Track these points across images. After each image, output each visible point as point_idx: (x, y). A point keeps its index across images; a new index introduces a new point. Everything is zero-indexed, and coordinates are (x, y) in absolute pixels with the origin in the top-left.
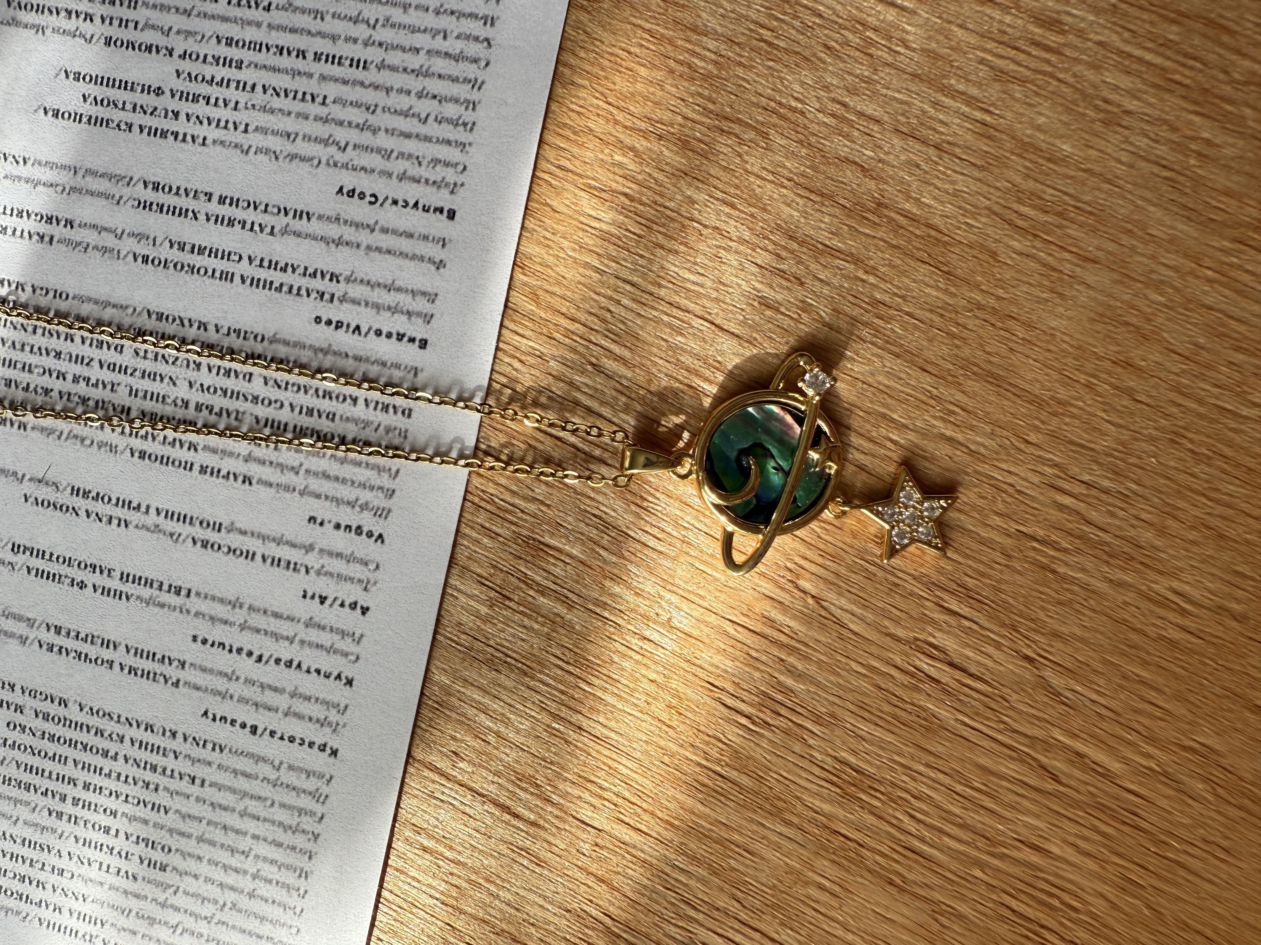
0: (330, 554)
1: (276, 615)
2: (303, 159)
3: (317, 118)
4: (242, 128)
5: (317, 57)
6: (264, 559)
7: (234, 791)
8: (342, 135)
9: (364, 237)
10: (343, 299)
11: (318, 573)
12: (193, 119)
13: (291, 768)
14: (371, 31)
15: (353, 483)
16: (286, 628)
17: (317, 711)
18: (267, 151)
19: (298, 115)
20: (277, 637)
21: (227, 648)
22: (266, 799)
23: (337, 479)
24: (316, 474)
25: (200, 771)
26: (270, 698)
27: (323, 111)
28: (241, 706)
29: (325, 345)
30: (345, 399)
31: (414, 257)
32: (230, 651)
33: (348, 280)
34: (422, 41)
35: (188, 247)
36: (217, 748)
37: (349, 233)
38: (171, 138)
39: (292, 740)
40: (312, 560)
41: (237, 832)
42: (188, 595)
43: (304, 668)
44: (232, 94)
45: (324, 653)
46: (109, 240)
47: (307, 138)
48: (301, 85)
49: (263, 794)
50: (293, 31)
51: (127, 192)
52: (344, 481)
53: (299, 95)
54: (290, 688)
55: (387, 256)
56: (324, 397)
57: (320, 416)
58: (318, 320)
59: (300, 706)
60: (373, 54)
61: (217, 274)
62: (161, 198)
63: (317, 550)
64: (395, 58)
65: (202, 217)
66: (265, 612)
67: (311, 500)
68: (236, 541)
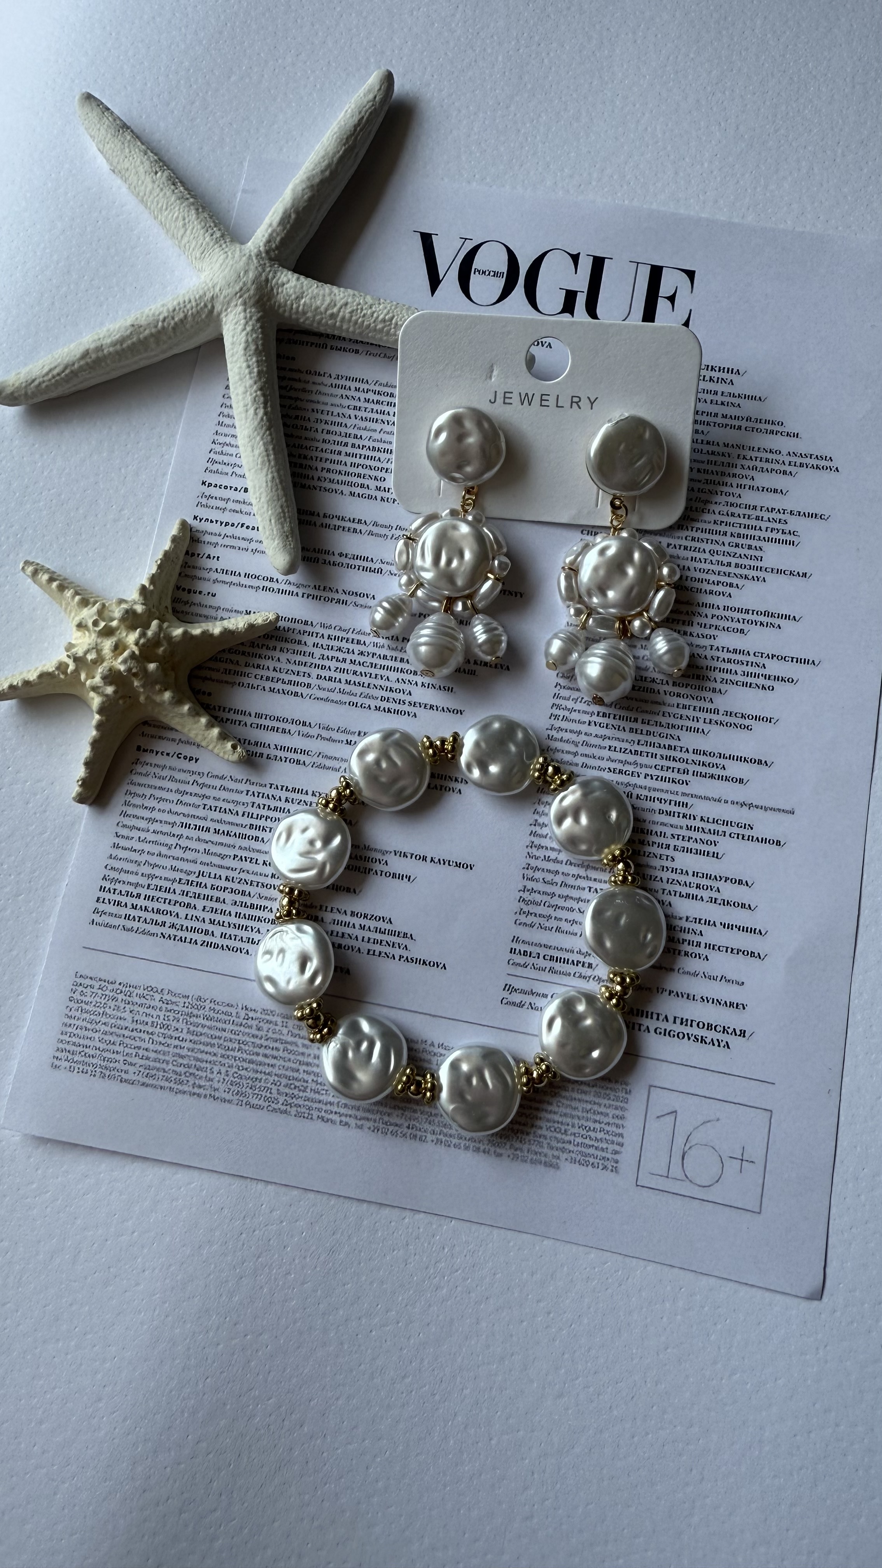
1: (234, 547)
2: (217, 777)
3: (208, 798)
4: (250, 793)
5: (208, 830)
6: (240, 575)
8: (196, 789)
12: (277, 798)
13: (227, 474)
14: (179, 843)
16: (228, 541)
17: (212, 502)
18: (236, 781)
19: (219, 799)
26: (237, 507)
27: (205, 801)
34: (151, 837)
35: (280, 730)
38: (290, 788)
39: (226, 487)
43: (219, 523)
44: (256, 811)
48: (217, 815)
50: (221, 844)
51: (315, 759)
53: (218, 809)
54: (227, 512)
59: (221, 504)
60: (177, 831)
61: (264, 717)
62: (296, 756)
64: (166, 828)
65: (273, 746)
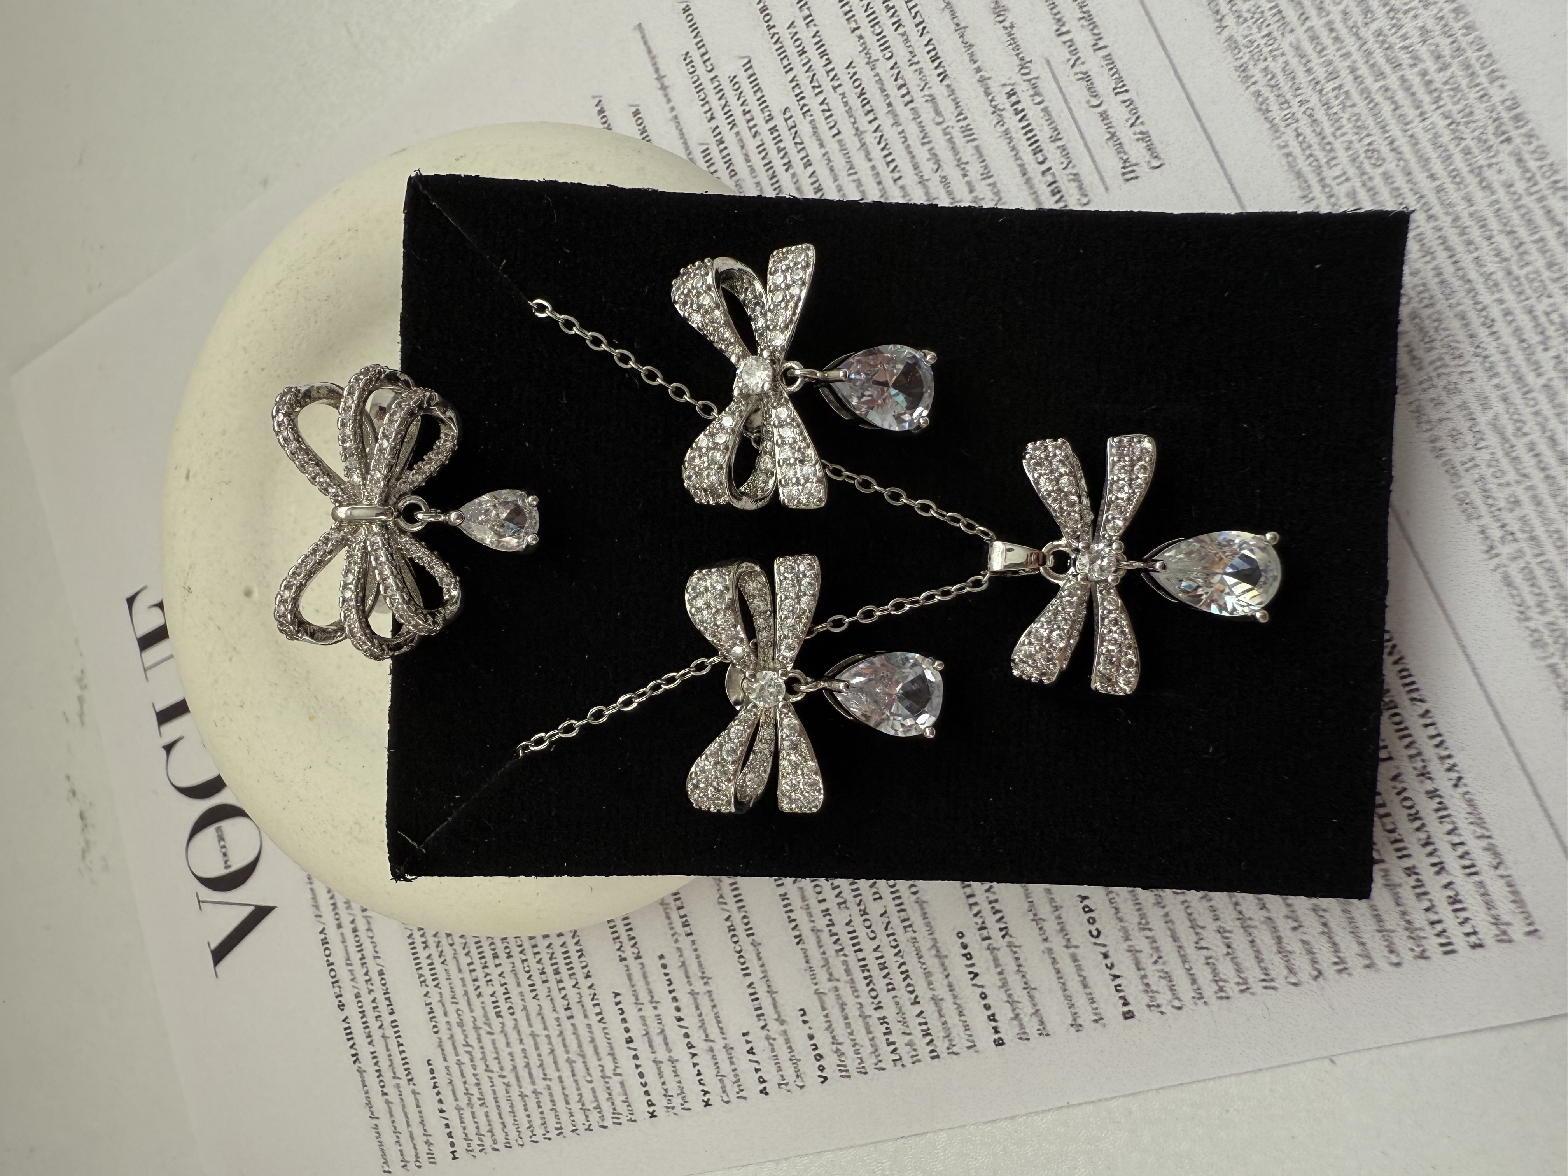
0: (787, 1041)
1: (717, 1017)
6: (751, 985)
7: (580, 1046)
9: (1057, 942)
10: (991, 949)
11: (768, 1038)
13: (622, 1084)
15: (851, 1034)
16: (713, 1031)
17: (672, 1086)
20: (703, 1026)
21: (671, 988)
22: (589, 1075)
23: (846, 1018)
24: (839, 997)
25: (576, 1010)
26: (658, 1041)
28: (640, 1022)
29: (944, 952)
30: (912, 992)
31: (1068, 998)
32: (671, 992)
33: (1010, 945)
36: (600, 1017)
37: (1051, 926)
39: (641, 1075)
40: (775, 1028)
41: (556, 1063)
42: (688, 935)
43: (695, 1060)
45: (715, 1072)
49: (591, 1071)
52: (848, 1025)
54: (674, 1055)
55: (1053, 972)
56: (902, 973)
57: (885, 977)
58: (961, 935)
59: (667, 1071)
63: (783, 1028)
66: (714, 1006)
67: (817, 1004)
68: (750, 954)
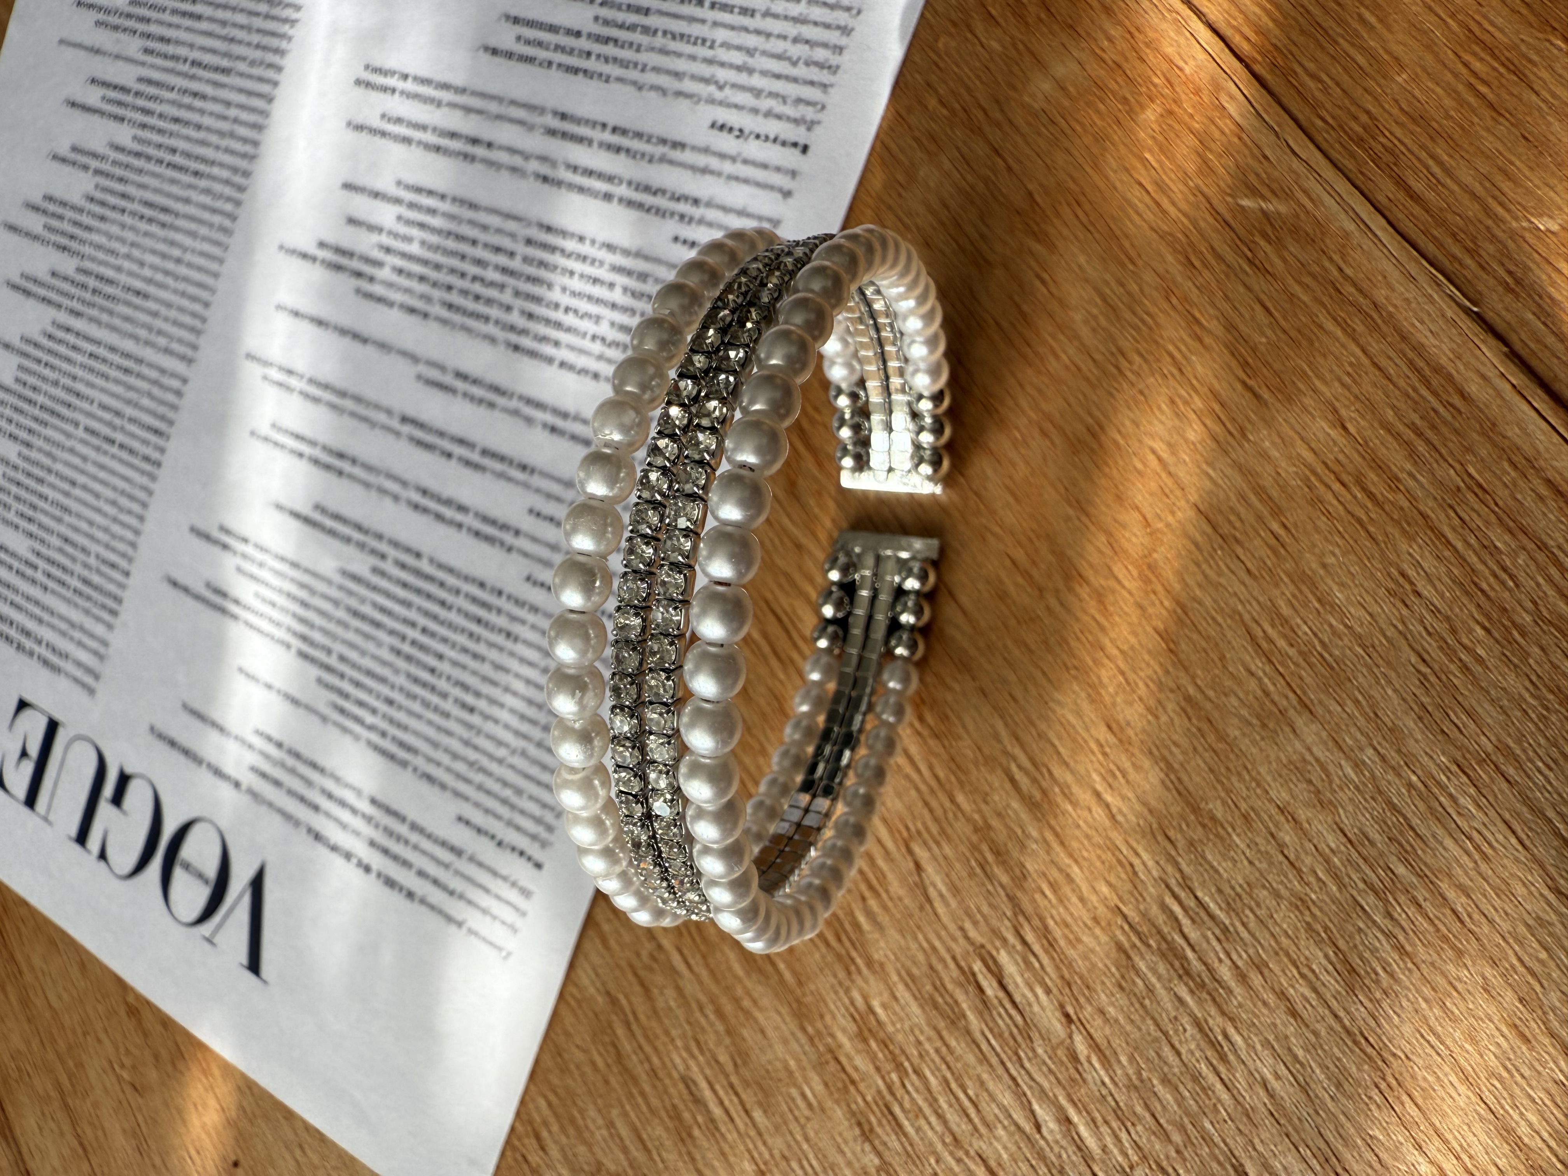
2: (686, 96)
3: (704, 60)
4: (640, 67)
8: (722, 74)
9: (728, 167)
10: (700, 222)
12: (602, 58)
18: (657, 89)
19: (689, 57)
27: (709, 53)
31: (765, 186)
33: (707, 205)
35: (581, 170)
38: (581, 75)
42: (532, 473)
46: (518, 161)
47: (693, 77)
48: (695, 30)
51: (539, 120)
53: (692, 39)
55: (743, 185)
61: (601, 195)
62: (566, 126)
65: (595, 145)
